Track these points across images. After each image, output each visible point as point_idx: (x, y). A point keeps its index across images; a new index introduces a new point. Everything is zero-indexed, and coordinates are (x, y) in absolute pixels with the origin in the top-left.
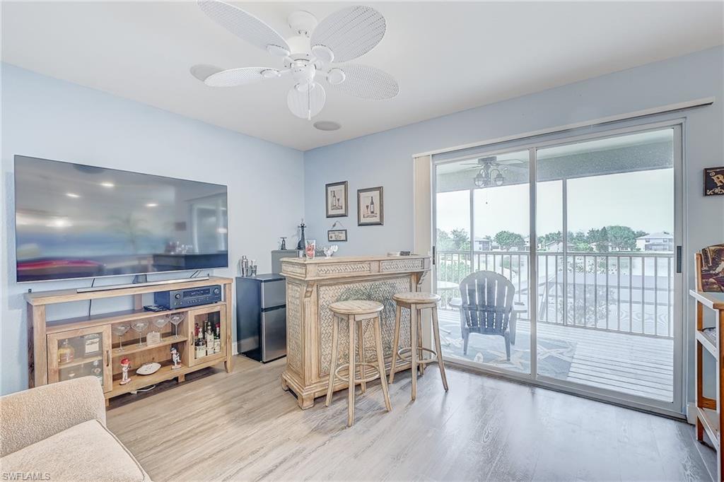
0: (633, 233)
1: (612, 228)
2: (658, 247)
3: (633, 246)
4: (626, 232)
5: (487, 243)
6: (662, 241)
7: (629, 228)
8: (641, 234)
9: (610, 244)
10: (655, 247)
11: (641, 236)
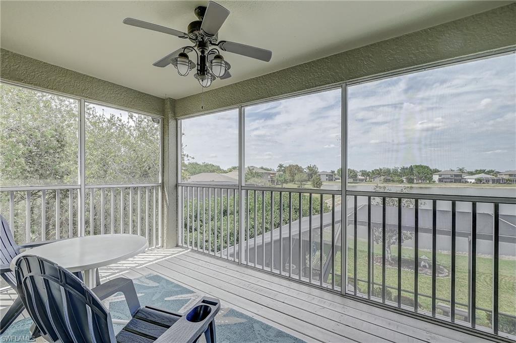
0: (431, 170)
1: (417, 166)
2: (447, 180)
3: (430, 179)
4: (426, 169)
5: (332, 176)
6: (449, 176)
7: (428, 167)
8: (436, 171)
9: (415, 178)
10: (445, 180)
11: (436, 172)
